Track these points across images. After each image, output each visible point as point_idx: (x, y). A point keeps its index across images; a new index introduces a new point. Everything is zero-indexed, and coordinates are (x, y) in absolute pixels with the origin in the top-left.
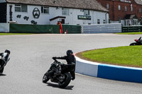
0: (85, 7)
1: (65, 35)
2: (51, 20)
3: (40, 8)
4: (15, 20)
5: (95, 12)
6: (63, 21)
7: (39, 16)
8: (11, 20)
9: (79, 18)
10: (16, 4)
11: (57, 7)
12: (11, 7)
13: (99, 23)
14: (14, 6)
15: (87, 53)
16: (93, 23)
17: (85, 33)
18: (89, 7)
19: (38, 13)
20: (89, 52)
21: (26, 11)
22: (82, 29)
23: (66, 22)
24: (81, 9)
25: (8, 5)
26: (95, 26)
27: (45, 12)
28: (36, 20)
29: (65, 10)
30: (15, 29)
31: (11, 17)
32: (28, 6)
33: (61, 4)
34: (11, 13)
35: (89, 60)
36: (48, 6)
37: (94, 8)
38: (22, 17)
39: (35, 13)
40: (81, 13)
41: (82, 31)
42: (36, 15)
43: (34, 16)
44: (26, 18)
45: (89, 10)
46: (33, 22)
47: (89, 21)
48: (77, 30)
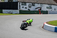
0: (49, 4)
1: (42, 15)
2: (36, 9)
3: (31, 4)
4: (21, 9)
5: (53, 5)
6: (41, 9)
7: (31, 7)
8: (20, 9)
9: (47, 8)
10: (22, 2)
11: (38, 3)
12: (20, 3)
13: (55, 10)
14: (21, 3)
15: (50, 22)
16: (53, 10)
17: (49, 14)
18: (51, 3)
19: (31, 6)
20: (51, 22)
21: (26, 5)
22: (48, 12)
23: (42, 9)
24: (48, 4)
25: (19, 3)
26: (54, 11)
27: (34, 5)
28: (30, 9)
29: (41, 4)
30: (22, 12)
31: (20, 8)
32: (27, 3)
33: (40, 2)
34: (20, 6)
35: (51, 25)
36: (35, 3)
37: (53, 4)
38: (24, 7)
39: (29, 6)
40: (48, 6)
41: (48, 13)
42: (30, 7)
43: (29, 7)
44: (26, 8)
45: (51, 4)
46: (28, 9)
47: (51, 9)
48: (46, 13)
